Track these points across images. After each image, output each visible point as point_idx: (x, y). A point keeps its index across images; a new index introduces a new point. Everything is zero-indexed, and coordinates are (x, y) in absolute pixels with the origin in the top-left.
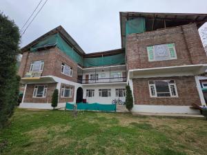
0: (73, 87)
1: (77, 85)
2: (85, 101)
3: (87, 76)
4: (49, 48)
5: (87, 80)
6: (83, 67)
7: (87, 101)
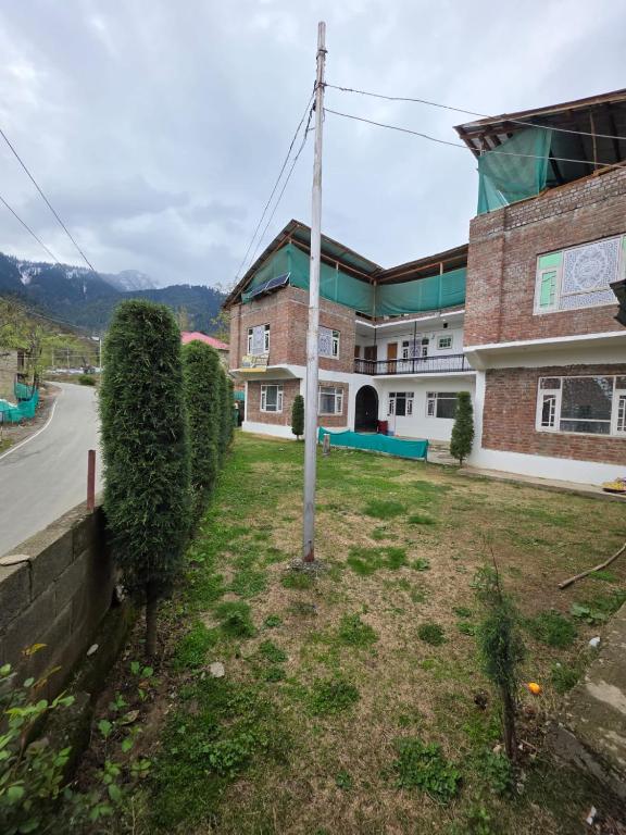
0: (343, 388)
1: (356, 382)
2: (382, 428)
3: (392, 348)
4: (274, 291)
5: (391, 361)
6: (377, 321)
7: (391, 428)
